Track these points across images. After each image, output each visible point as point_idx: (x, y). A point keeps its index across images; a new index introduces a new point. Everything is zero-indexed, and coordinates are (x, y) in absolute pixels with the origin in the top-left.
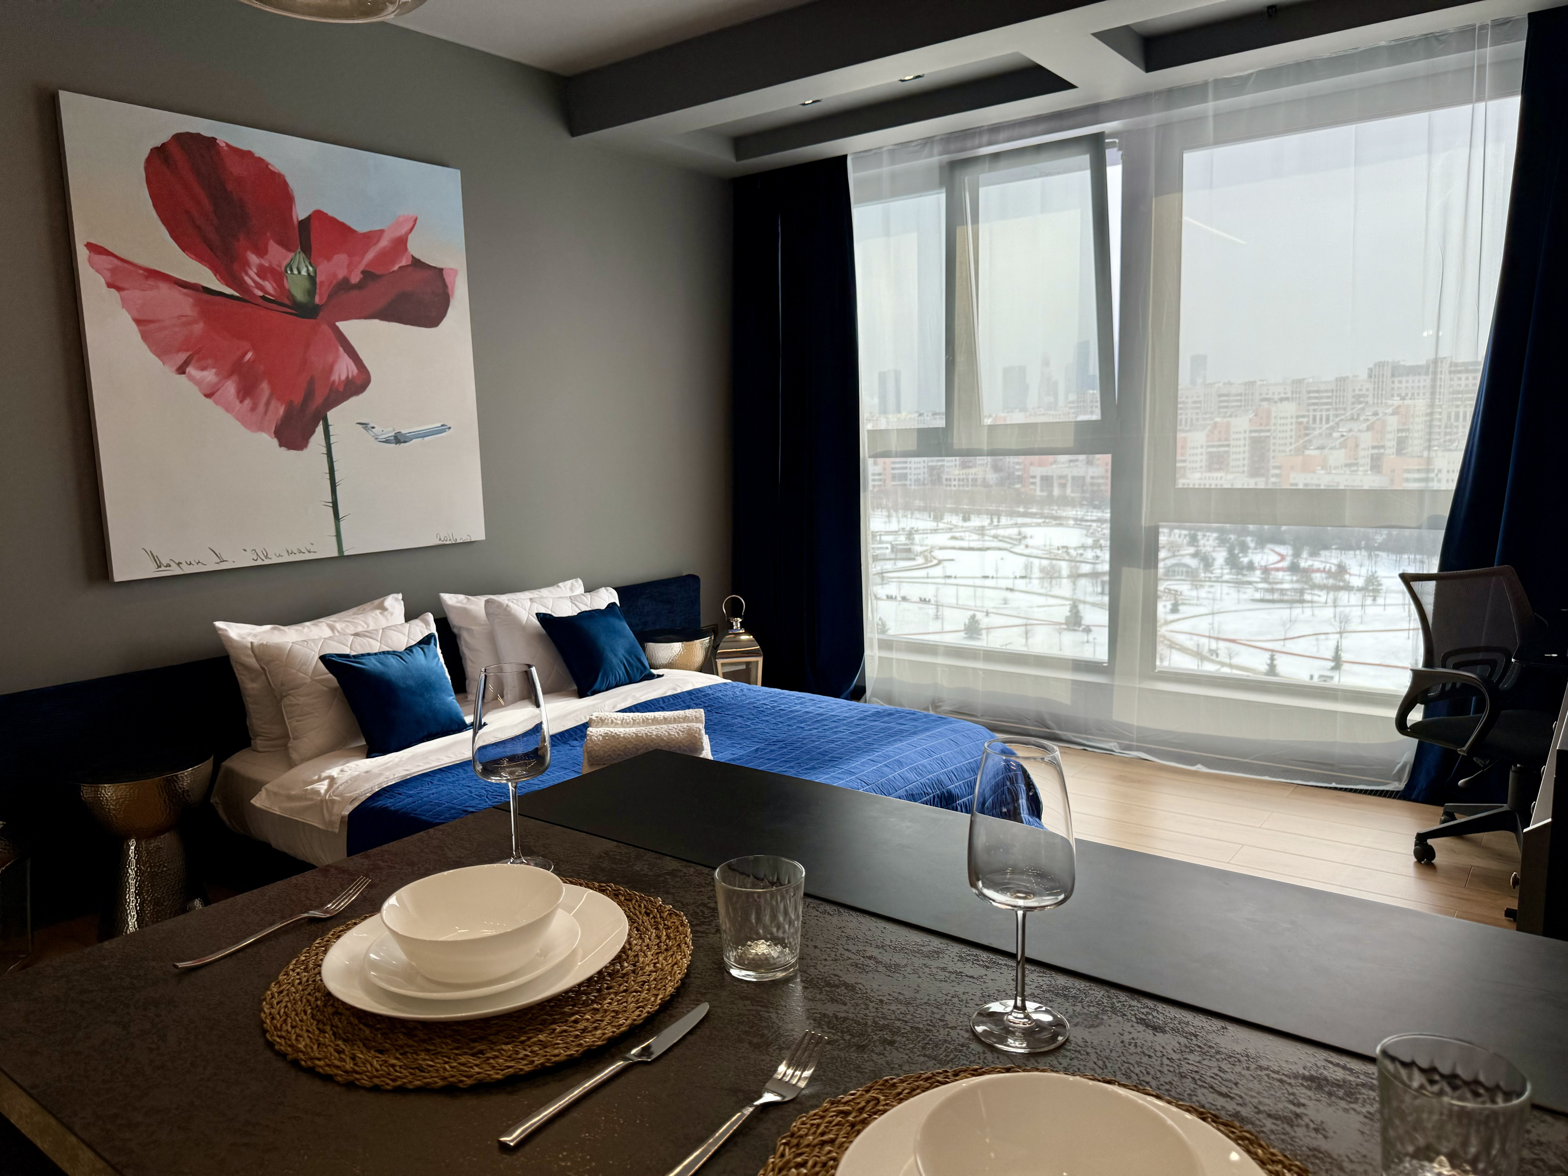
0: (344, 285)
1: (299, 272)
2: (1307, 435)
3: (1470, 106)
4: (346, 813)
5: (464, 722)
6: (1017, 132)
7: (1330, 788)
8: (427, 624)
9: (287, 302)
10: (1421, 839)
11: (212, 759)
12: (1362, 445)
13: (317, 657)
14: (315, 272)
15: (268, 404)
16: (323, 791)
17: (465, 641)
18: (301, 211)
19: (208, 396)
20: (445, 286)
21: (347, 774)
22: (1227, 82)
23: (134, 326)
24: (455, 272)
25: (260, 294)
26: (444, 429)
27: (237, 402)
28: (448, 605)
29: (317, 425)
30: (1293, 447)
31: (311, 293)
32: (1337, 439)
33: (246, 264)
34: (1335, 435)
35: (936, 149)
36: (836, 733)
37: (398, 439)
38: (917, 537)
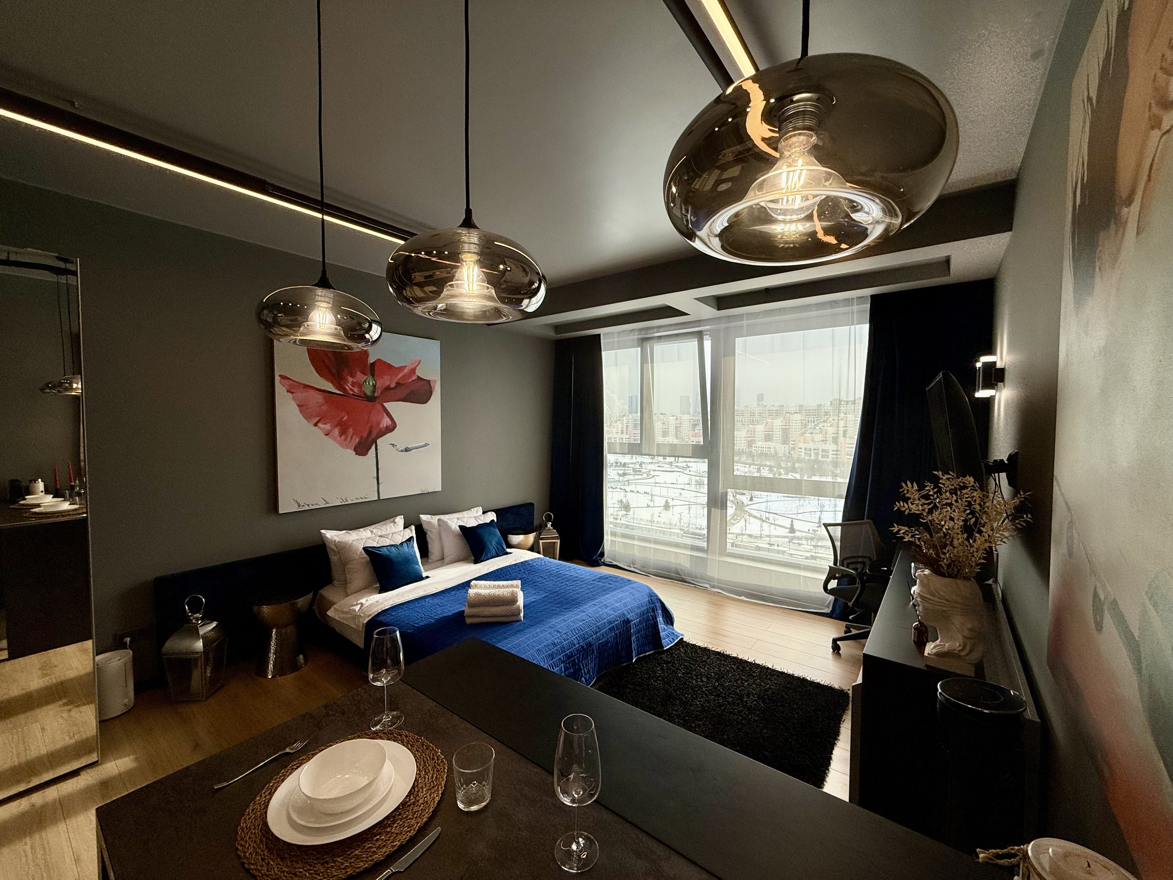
0: (388, 388)
1: (369, 384)
2: (805, 428)
3: (848, 327)
4: (365, 622)
5: (422, 576)
6: (668, 328)
7: (799, 610)
8: (411, 530)
9: (363, 396)
10: (835, 641)
11: (312, 593)
12: (828, 433)
13: (362, 547)
14: (376, 384)
15: (351, 438)
16: (357, 610)
17: (429, 536)
18: (371, 360)
19: (327, 435)
20: (431, 387)
21: (368, 602)
22: (751, 314)
23: (297, 407)
24: (435, 381)
25: (352, 393)
26: (426, 445)
27: (339, 437)
28: (423, 520)
29: (373, 444)
30: (800, 432)
31: (374, 392)
32: (818, 430)
33: (347, 380)
34: (817, 428)
35: (636, 333)
36: (581, 588)
37: (407, 450)
38: (644, 465)
